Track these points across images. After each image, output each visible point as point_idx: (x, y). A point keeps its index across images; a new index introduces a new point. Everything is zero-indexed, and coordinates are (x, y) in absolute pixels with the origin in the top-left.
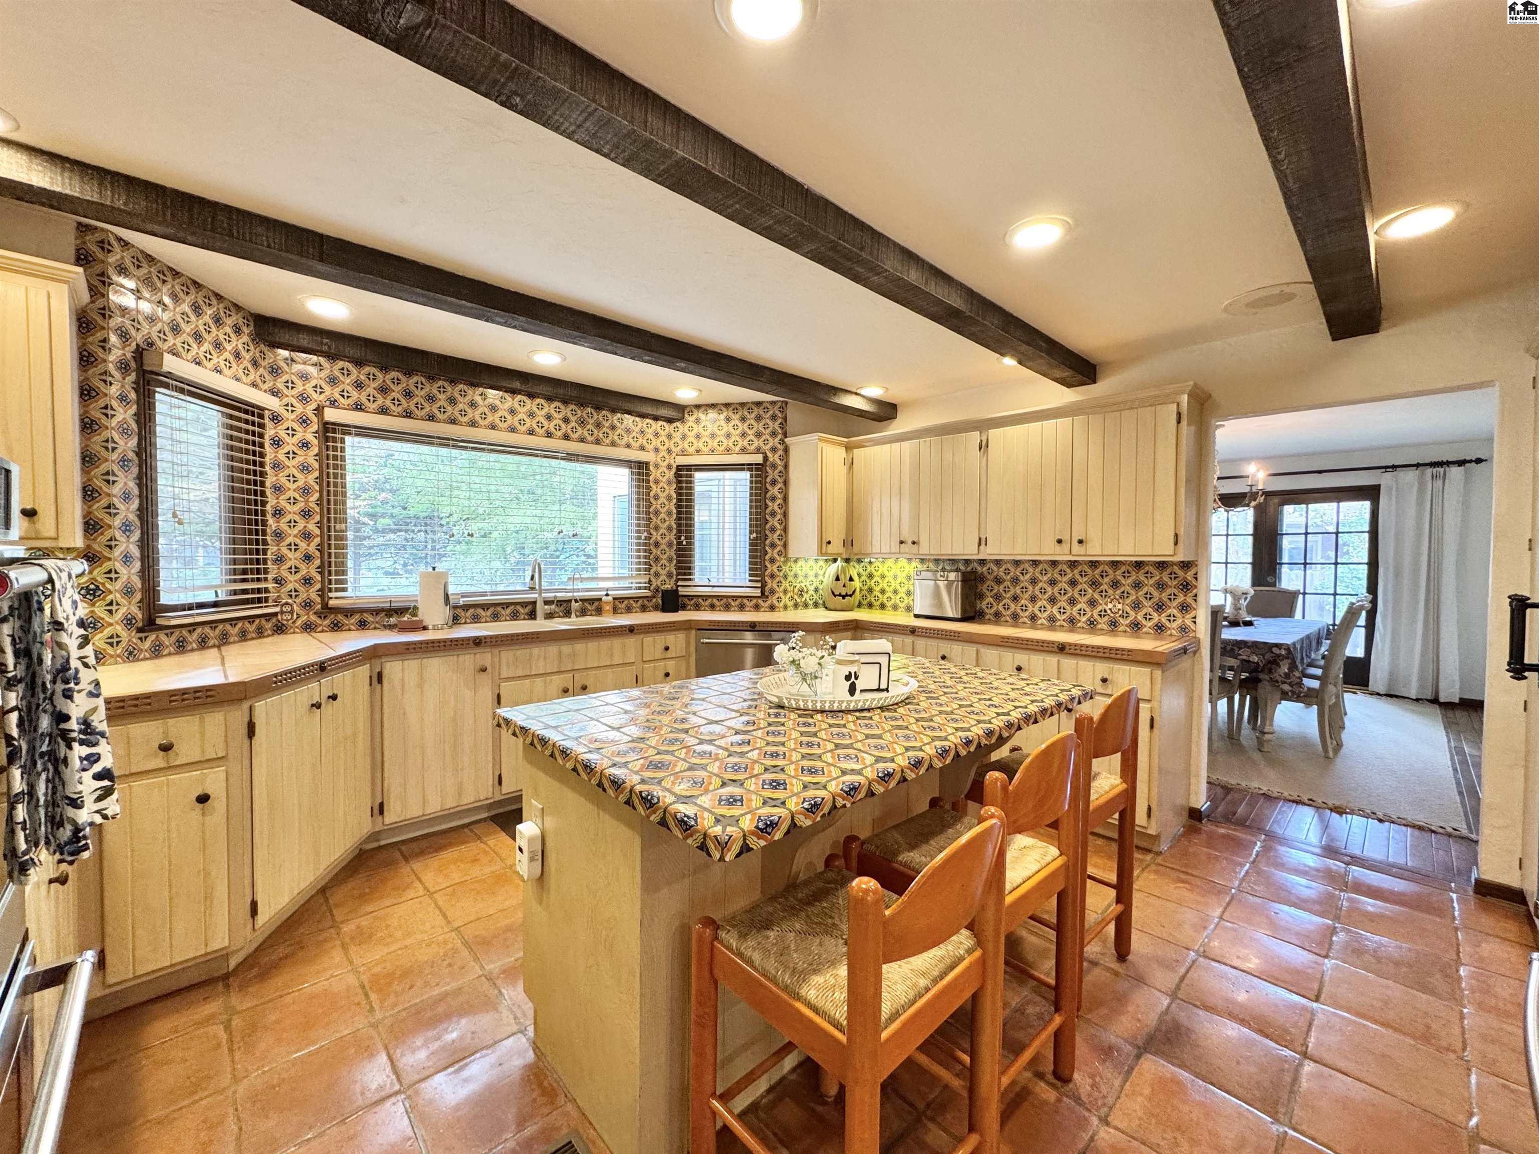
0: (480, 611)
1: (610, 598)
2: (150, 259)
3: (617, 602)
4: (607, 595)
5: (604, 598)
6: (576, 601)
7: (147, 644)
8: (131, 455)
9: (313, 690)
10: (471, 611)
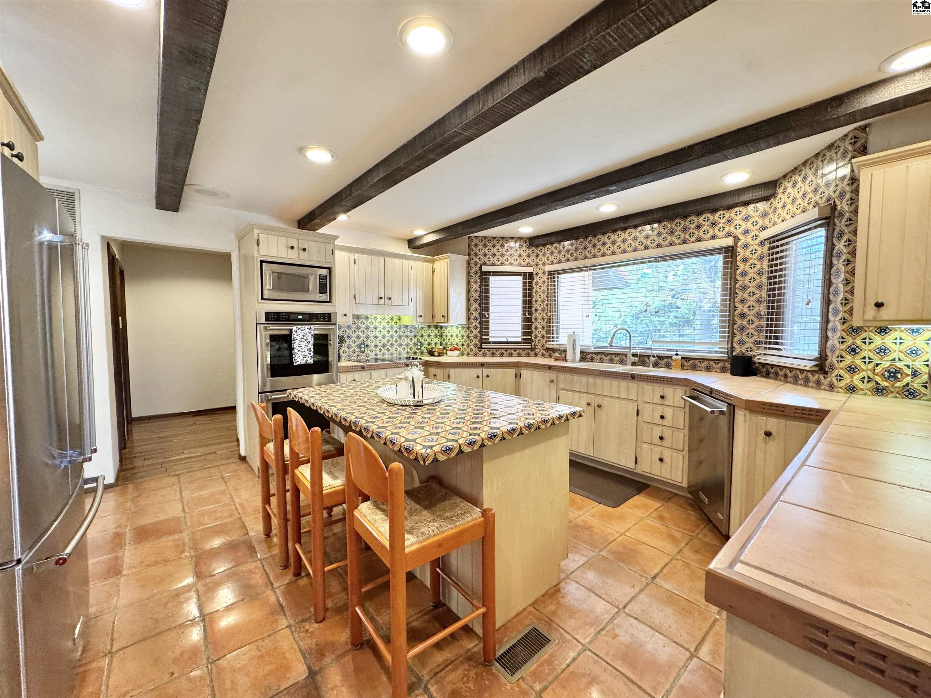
0: (603, 356)
1: (679, 357)
2: (485, 238)
3: (684, 361)
4: (677, 355)
5: (674, 357)
6: (654, 357)
7: (481, 353)
8: (478, 298)
9: (479, 371)
10: (599, 356)
